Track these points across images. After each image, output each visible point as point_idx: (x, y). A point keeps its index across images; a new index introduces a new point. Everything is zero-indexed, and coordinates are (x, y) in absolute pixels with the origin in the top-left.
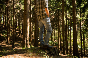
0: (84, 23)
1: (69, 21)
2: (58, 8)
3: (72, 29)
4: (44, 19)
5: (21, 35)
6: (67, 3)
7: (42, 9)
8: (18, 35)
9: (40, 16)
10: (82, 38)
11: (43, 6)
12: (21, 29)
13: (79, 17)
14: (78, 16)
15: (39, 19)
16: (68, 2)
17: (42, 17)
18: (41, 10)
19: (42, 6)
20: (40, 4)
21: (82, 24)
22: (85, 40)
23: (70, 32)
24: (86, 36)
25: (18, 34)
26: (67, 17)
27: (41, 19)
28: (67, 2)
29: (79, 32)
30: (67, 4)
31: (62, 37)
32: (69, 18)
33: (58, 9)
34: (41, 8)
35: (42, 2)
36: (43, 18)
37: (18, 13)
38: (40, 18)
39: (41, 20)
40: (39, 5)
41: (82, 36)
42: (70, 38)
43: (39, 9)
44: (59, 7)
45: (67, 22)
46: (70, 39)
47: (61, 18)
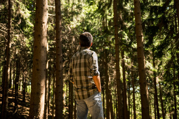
0: (161, 79)
1: (129, 73)
2: (107, 48)
3: (136, 90)
4: (91, 97)
5: (19, 106)
6: (124, 37)
7: (86, 75)
8: (12, 106)
9: (82, 91)
10: (161, 112)
11: (88, 69)
12: (21, 90)
13: (152, 68)
14: (148, 64)
15: (78, 96)
16: (126, 34)
17: (85, 93)
18: (83, 78)
19: (85, 69)
20: (82, 65)
21: (158, 80)
22: (165, 115)
23: (132, 97)
24: (168, 107)
25: (14, 104)
26: (126, 64)
27: (83, 96)
28: (124, 34)
29: (153, 97)
30: (124, 39)
31: (115, 109)
32: (130, 66)
33: (107, 50)
34: (83, 74)
35: (87, 62)
36: (89, 95)
37: (16, 55)
38: (80, 94)
39: (84, 99)
40: (80, 67)
41: (160, 107)
42: (133, 112)
43: (80, 75)
44: (107, 46)
45: (126, 76)
46: (133, 114)
47: (113, 67)
